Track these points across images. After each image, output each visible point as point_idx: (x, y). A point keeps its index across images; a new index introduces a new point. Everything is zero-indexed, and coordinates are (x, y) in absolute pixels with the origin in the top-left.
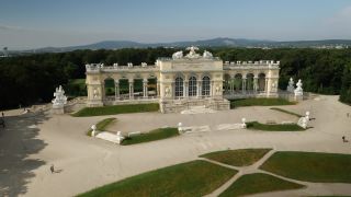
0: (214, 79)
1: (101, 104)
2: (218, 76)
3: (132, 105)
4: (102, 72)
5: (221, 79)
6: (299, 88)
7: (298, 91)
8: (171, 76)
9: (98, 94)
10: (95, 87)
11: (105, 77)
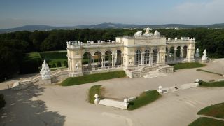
0: (161, 51)
1: (81, 74)
2: (163, 49)
3: (106, 73)
4: (83, 48)
5: (165, 51)
6: (205, 55)
7: (204, 57)
8: (134, 49)
9: (79, 66)
10: (76, 60)
11: (84, 52)
